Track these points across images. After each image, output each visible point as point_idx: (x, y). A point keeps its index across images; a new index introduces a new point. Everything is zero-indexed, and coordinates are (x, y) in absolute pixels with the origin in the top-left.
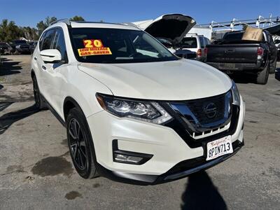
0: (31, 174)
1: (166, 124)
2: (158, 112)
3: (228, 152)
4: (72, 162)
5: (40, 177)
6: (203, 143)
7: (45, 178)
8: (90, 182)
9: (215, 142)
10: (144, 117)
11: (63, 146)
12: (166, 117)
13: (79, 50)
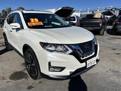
0: (9, 80)
1: (71, 54)
2: (67, 49)
3: (95, 64)
4: (28, 73)
5: (14, 81)
6: (85, 61)
7: (16, 81)
8: (37, 81)
9: (90, 60)
10: (61, 51)
11: (22, 66)
12: (70, 51)
13: (28, 23)
